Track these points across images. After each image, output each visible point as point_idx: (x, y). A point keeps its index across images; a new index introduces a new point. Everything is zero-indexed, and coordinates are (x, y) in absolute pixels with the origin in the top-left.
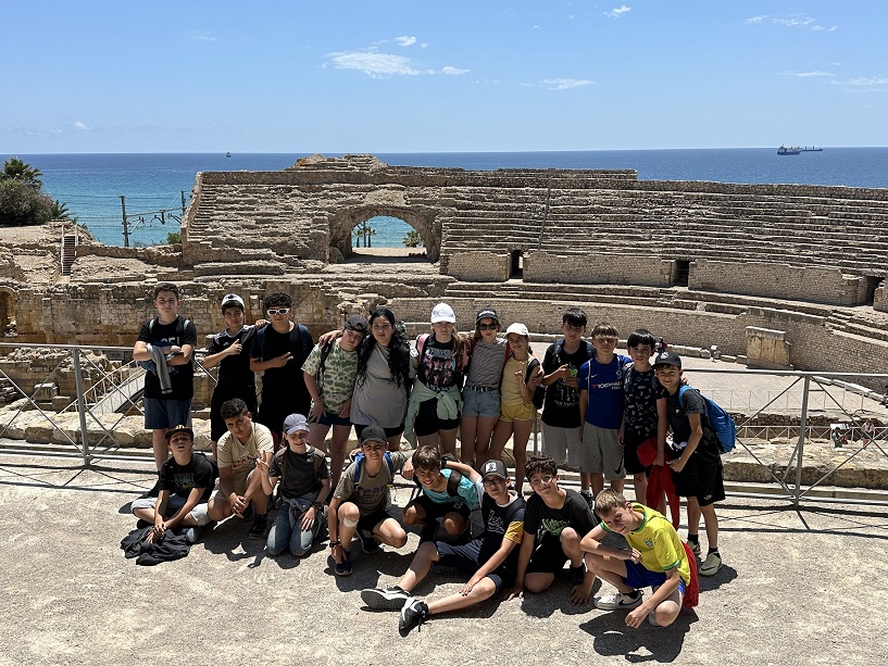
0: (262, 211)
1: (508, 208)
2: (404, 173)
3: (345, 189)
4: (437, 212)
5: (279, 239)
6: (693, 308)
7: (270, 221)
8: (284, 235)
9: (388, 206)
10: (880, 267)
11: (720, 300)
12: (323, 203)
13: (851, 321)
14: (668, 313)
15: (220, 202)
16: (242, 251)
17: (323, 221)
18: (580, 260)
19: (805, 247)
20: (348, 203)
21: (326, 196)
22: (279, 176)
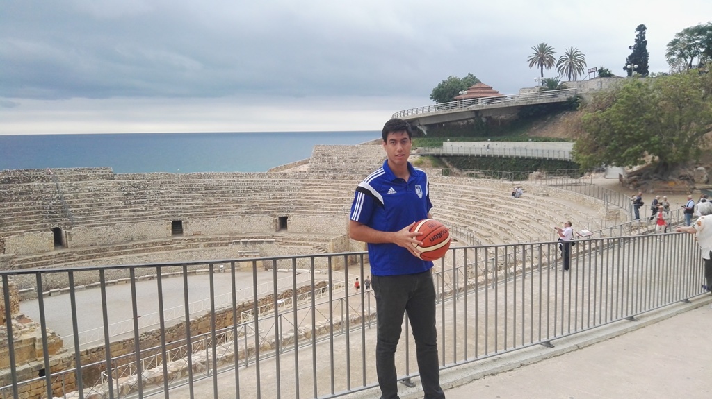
6: (196, 246)
10: (283, 212)
11: (210, 240)
13: (283, 239)
14: (186, 252)
18: (110, 228)
19: (239, 206)
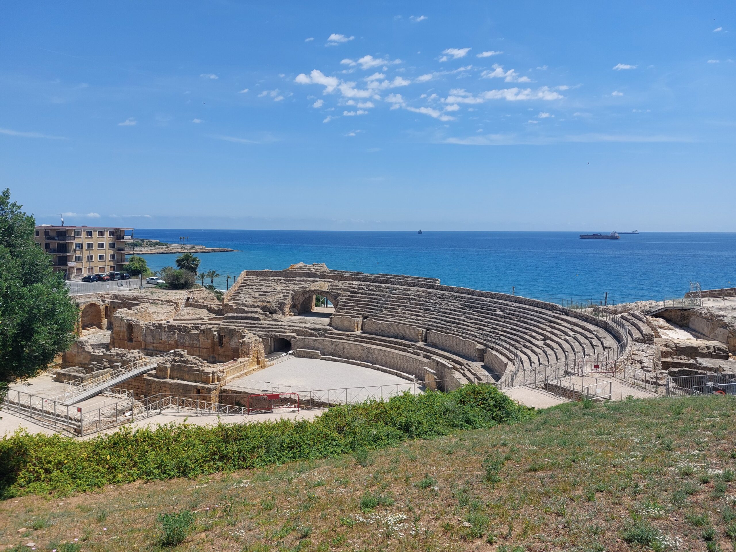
0: (264, 290)
1: (373, 295)
2: (335, 273)
3: (304, 281)
4: (339, 295)
5: (265, 304)
6: (419, 355)
7: (265, 295)
8: (268, 302)
9: (318, 290)
12: (292, 287)
13: (467, 369)
14: (406, 356)
15: (248, 285)
16: (246, 309)
17: (288, 296)
20: (302, 287)
21: (294, 284)
22: (279, 273)
